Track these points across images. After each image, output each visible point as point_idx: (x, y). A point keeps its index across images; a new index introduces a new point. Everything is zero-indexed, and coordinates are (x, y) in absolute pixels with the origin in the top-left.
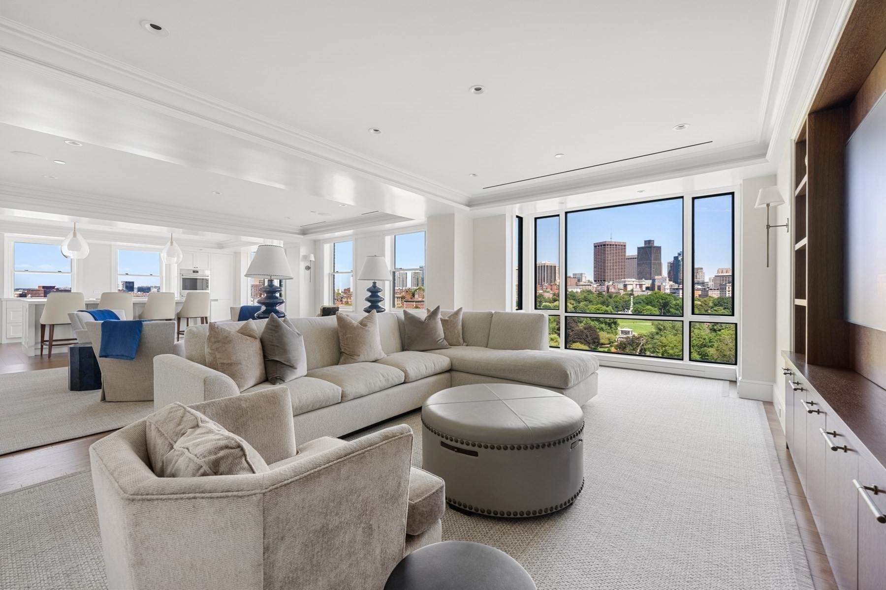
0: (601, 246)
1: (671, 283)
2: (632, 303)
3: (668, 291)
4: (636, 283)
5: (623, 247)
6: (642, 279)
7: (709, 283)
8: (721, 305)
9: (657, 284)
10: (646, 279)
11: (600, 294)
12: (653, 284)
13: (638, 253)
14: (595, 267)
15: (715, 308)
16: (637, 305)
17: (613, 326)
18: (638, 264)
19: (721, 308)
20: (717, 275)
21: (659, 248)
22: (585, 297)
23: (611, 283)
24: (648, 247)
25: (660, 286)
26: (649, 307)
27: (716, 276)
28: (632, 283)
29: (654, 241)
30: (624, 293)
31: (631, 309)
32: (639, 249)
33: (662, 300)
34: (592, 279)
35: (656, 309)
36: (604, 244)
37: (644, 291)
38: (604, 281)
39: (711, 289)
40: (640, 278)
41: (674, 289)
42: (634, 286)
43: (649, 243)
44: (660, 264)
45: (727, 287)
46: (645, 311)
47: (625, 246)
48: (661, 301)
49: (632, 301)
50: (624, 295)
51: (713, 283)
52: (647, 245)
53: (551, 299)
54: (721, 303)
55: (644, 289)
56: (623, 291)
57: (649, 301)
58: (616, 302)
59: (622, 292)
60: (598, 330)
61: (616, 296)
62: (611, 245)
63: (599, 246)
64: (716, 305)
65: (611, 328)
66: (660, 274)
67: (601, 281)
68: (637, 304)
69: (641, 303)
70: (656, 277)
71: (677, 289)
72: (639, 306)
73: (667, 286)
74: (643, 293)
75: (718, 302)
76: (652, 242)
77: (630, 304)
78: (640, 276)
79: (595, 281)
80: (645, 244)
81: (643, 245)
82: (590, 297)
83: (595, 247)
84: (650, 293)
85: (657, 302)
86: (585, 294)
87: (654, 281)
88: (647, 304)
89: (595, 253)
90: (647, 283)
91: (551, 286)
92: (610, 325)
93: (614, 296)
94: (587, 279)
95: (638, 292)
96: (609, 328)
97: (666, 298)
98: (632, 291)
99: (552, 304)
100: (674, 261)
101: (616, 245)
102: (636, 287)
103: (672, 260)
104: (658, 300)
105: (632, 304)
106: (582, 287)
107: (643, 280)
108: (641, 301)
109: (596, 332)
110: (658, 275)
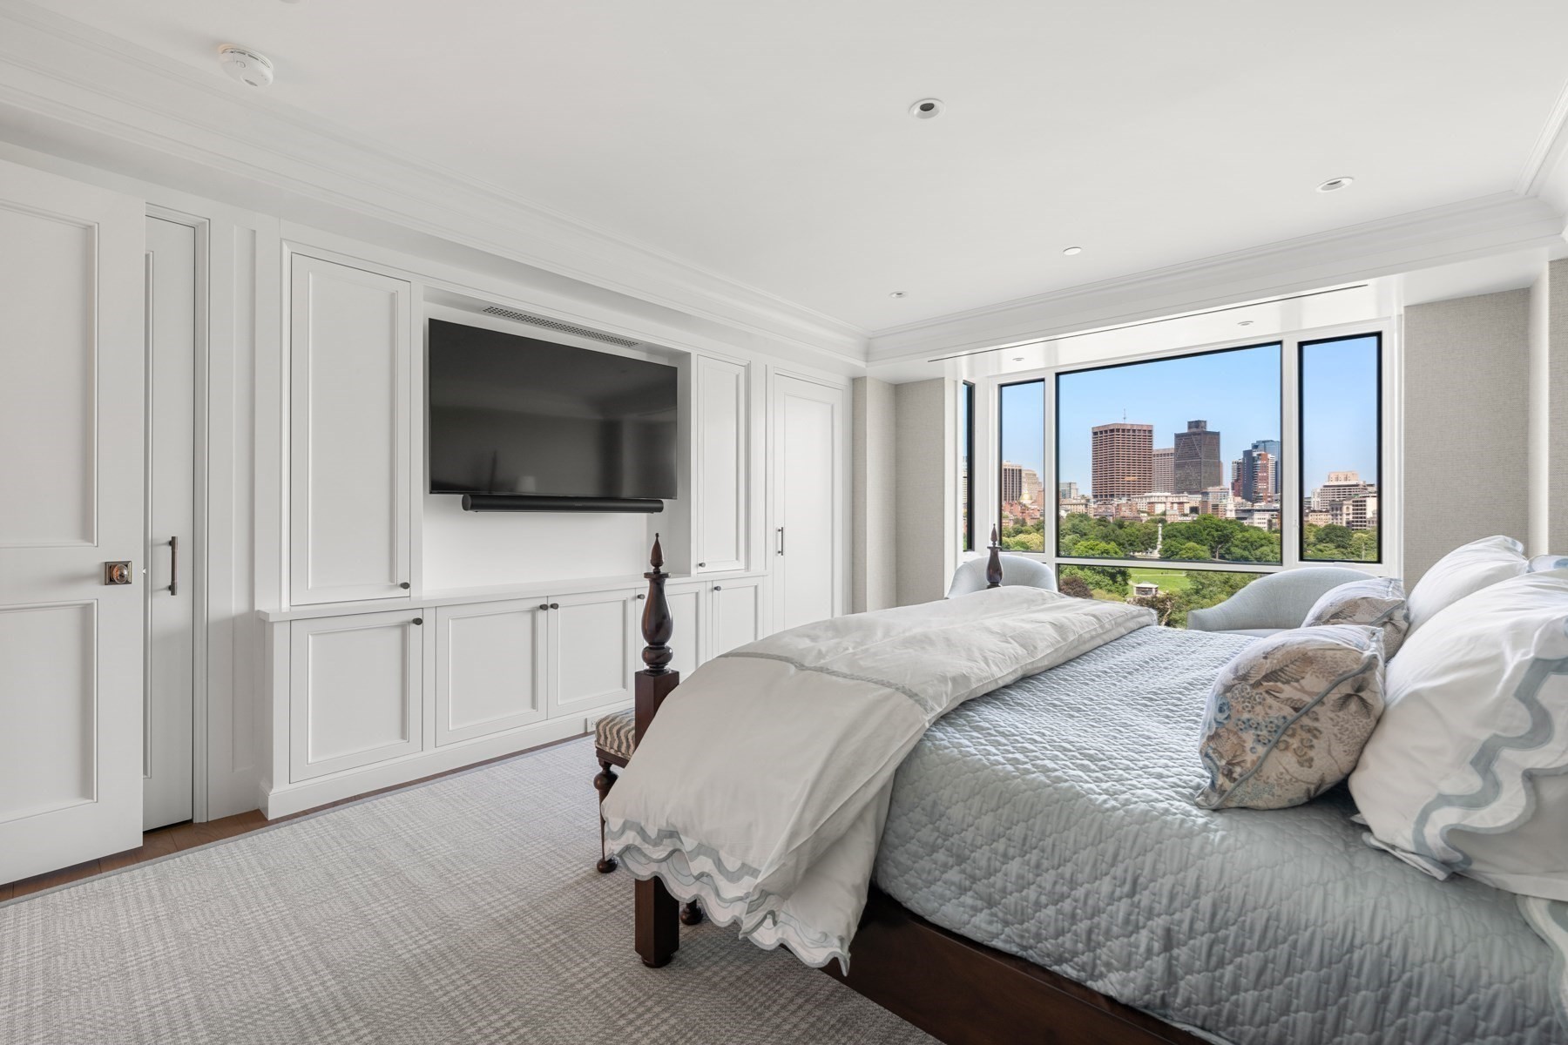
0: (1106, 432)
1: (1239, 499)
2: (1160, 537)
3: (1231, 515)
4: (1170, 500)
5: (1148, 433)
6: (1183, 493)
7: (1312, 500)
8: (1332, 541)
9: (1211, 500)
10: (1190, 493)
11: (1102, 521)
12: (1204, 503)
13: (1176, 444)
14: (1095, 471)
15: (1319, 547)
16: (1168, 541)
17: (1119, 578)
18: (1178, 466)
19: (1331, 546)
20: (1327, 484)
21: (1216, 435)
22: (1074, 526)
23: (1124, 500)
24: (1195, 434)
25: (1217, 506)
26: (1191, 544)
27: (1325, 486)
28: (1164, 500)
29: (1205, 422)
30: (1149, 518)
31: (1159, 547)
32: (1178, 437)
33: (1217, 531)
34: (1089, 493)
35: (1205, 548)
36: (1112, 428)
37: (1186, 515)
38: (1112, 496)
39: (1314, 511)
40: (1179, 491)
41: (1244, 511)
42: (1169, 505)
43: (1196, 425)
44: (1218, 465)
45: (1345, 507)
46: (1183, 552)
47: (1150, 431)
48: (1216, 534)
49: (1160, 532)
50: (1148, 521)
51: (1319, 500)
52: (1194, 430)
53: (1011, 530)
54: (1331, 536)
55: (1187, 511)
56: (1146, 515)
57: (1191, 533)
58: (1131, 535)
59: (1145, 517)
60: (1091, 587)
61: (1132, 525)
62: (1124, 431)
63: (1101, 432)
64: (1321, 541)
65: (1115, 582)
66: (1218, 482)
67: (1106, 496)
68: (1170, 537)
69: (1175, 536)
70: (1210, 489)
71: (1249, 511)
72: (1173, 543)
73: (1231, 506)
74: (1185, 518)
75: (1326, 535)
76: (1203, 424)
77: (1157, 538)
78: (1181, 486)
79: (1095, 496)
80: (1190, 427)
81: (1185, 430)
82: (1084, 526)
83: (1095, 433)
84: (1195, 517)
85: (1208, 535)
86: (1076, 521)
87: (1205, 494)
88: (1188, 539)
89: (1095, 445)
90: (1195, 500)
91: (1012, 505)
92: (1113, 577)
93: (1126, 523)
94: (1081, 493)
95: (1174, 517)
96: (1111, 582)
97: (1225, 528)
98: (1164, 514)
99: (1012, 539)
100: (1244, 459)
101: (1134, 431)
102: (1172, 507)
103: (1239, 457)
104: (1210, 532)
105: (1160, 539)
106: (1069, 507)
107: (1186, 494)
108: (1175, 533)
109: (1086, 589)
110: (1213, 486)
